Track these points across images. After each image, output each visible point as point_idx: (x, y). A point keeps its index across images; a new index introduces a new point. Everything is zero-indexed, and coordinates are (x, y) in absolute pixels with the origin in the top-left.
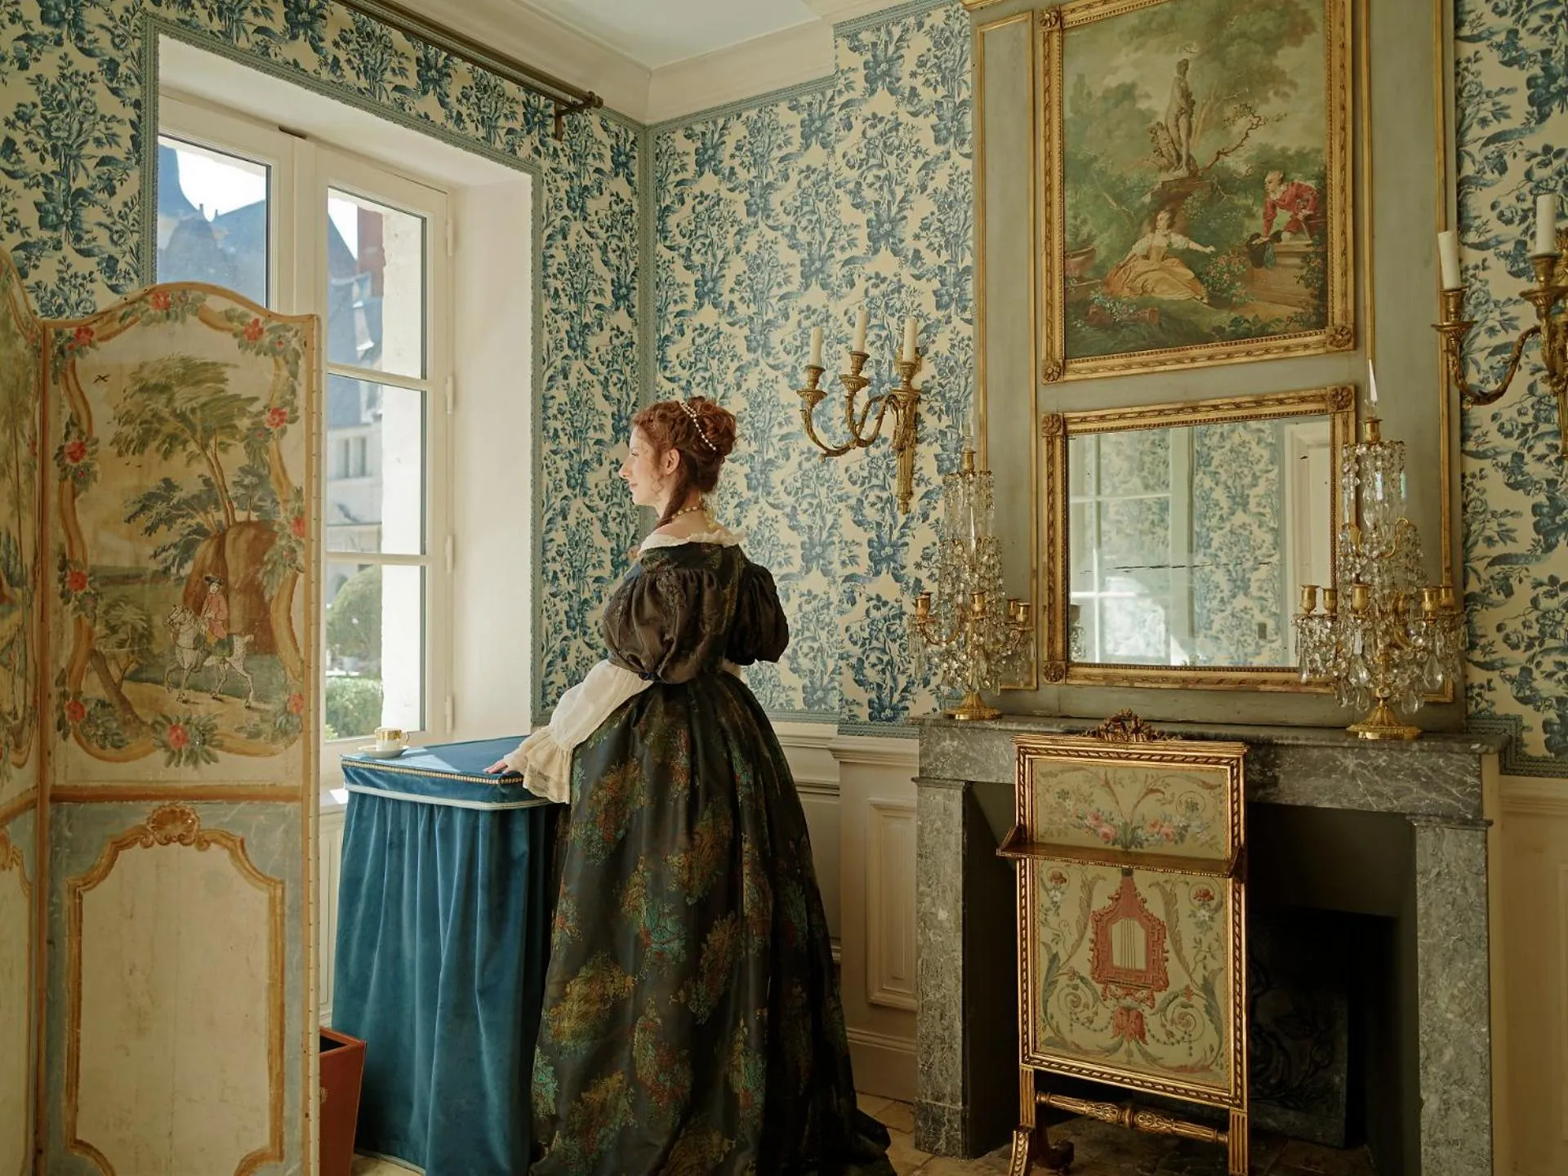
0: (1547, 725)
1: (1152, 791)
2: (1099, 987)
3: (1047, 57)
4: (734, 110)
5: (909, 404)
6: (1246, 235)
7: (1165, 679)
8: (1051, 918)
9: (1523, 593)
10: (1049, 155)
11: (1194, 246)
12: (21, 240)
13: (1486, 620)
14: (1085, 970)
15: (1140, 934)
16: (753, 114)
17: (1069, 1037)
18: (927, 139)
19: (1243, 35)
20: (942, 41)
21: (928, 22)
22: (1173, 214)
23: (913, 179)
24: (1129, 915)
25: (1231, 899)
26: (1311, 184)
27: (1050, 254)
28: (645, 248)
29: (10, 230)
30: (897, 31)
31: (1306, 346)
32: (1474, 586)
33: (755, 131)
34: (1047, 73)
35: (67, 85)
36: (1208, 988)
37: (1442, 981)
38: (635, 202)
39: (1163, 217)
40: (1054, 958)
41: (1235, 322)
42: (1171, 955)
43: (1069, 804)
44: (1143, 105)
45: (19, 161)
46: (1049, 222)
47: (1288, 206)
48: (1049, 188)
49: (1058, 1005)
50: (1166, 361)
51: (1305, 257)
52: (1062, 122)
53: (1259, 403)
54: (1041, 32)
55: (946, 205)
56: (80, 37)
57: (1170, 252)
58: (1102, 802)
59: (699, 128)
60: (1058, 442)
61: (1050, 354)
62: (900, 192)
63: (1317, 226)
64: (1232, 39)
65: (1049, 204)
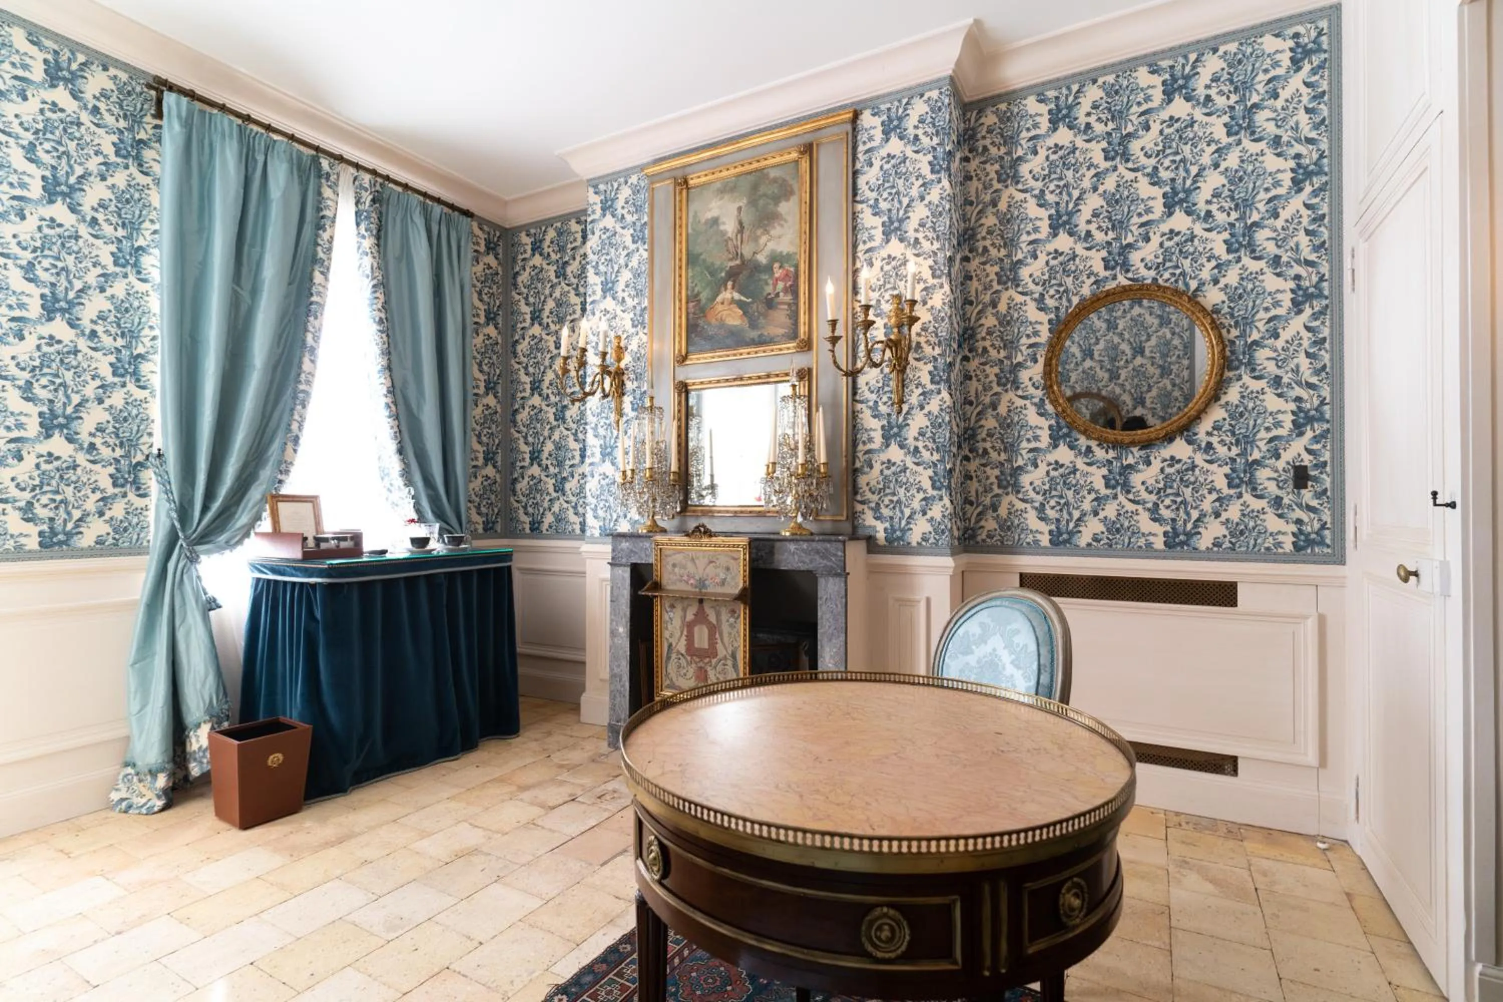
0: (886, 530)
1: (711, 562)
2: (689, 658)
3: (681, 201)
4: (548, 222)
5: (619, 375)
6: (765, 294)
7: (727, 512)
8: (669, 627)
9: (877, 467)
10: (681, 251)
11: (743, 298)
12: (101, 272)
13: (862, 480)
14: (683, 650)
15: (706, 631)
16: (559, 224)
17: (677, 684)
18: (628, 240)
19: (765, 195)
20: (636, 191)
21: (630, 181)
22: (734, 282)
23: (622, 261)
24: (701, 623)
25: (743, 612)
26: (792, 269)
27: (680, 301)
28: (506, 294)
29: (94, 266)
30: (616, 185)
31: (788, 348)
32: (858, 465)
33: (560, 233)
34: (681, 210)
35: (132, 190)
36: (734, 656)
37: (827, 649)
38: (500, 269)
39: (730, 284)
40: (670, 645)
41: (760, 336)
42: (719, 641)
43: (677, 570)
44: (722, 228)
45: (100, 229)
46: (680, 284)
47: (783, 280)
48: (680, 268)
49: (672, 668)
50: (729, 355)
51: (789, 305)
52: (688, 235)
53: (768, 376)
54: (678, 188)
55: (637, 275)
56: (140, 165)
57: (733, 301)
58: (691, 567)
59: (533, 231)
60: (683, 395)
61: (680, 351)
62: (616, 267)
63: (794, 290)
64: (761, 196)
65: (680, 276)
